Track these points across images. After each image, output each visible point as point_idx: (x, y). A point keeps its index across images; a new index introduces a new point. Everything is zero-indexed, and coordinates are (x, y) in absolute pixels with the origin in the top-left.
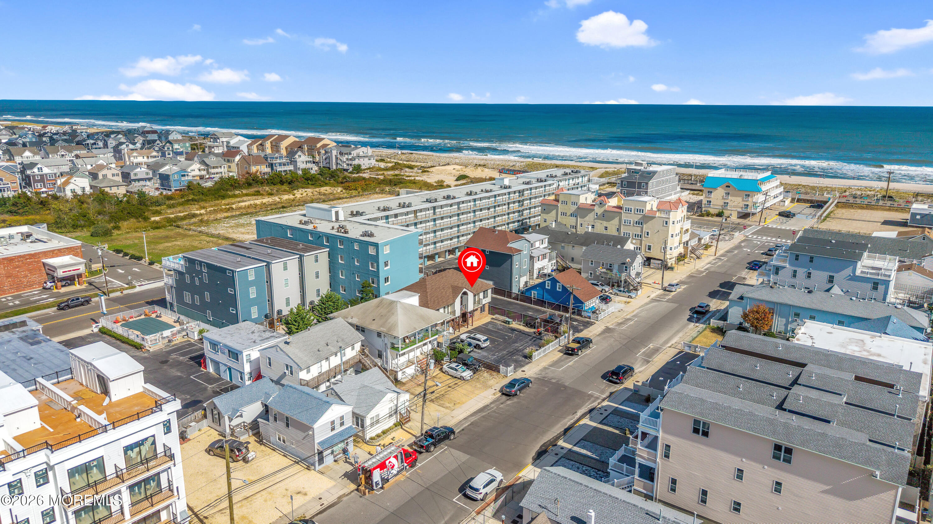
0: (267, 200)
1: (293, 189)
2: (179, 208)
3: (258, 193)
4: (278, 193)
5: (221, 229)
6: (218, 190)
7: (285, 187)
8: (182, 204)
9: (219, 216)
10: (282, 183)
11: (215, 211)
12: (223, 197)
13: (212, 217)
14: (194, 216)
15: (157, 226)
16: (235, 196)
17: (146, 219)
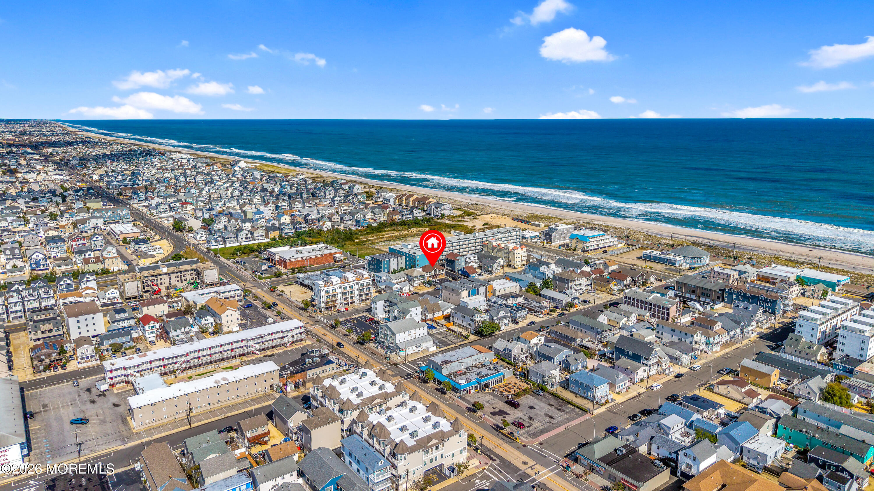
0: (397, 234)
1: (409, 228)
2: (364, 237)
3: (394, 230)
4: (403, 230)
5: (378, 246)
6: (379, 228)
7: (406, 227)
8: (365, 234)
9: (379, 240)
10: (405, 225)
11: (377, 239)
12: (381, 232)
13: (376, 241)
14: (370, 240)
15: (358, 244)
16: (385, 231)
17: (354, 241)
